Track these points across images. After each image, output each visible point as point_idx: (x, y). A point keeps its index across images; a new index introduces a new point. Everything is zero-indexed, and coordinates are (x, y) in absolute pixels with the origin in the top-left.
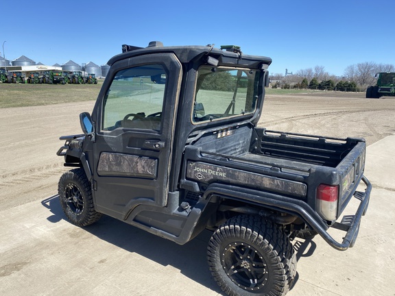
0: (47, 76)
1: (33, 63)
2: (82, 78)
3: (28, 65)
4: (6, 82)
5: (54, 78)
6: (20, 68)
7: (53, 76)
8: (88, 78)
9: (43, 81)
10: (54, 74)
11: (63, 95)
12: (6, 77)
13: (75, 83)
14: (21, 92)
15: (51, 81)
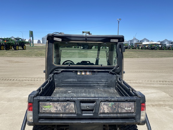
0: (149, 46)
1: (148, 41)
2: (166, 47)
3: (146, 42)
4: (133, 49)
5: (151, 47)
6: (142, 43)
7: (151, 46)
8: (169, 47)
9: (147, 48)
10: (152, 45)
11: (150, 54)
12: (133, 46)
13: (162, 50)
14: (133, 53)
15: (150, 49)
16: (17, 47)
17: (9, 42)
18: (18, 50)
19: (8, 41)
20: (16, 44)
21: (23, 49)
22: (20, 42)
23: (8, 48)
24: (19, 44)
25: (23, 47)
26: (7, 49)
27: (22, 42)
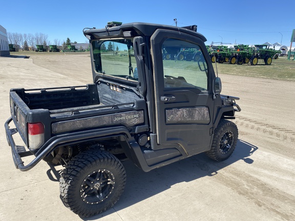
16: (255, 59)
17: (243, 52)
18: (256, 65)
19: (242, 50)
20: (254, 54)
21: (266, 64)
22: (263, 51)
23: (241, 61)
24: (261, 55)
25: (266, 61)
26: (240, 63)
27: (266, 52)
